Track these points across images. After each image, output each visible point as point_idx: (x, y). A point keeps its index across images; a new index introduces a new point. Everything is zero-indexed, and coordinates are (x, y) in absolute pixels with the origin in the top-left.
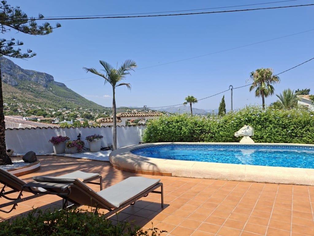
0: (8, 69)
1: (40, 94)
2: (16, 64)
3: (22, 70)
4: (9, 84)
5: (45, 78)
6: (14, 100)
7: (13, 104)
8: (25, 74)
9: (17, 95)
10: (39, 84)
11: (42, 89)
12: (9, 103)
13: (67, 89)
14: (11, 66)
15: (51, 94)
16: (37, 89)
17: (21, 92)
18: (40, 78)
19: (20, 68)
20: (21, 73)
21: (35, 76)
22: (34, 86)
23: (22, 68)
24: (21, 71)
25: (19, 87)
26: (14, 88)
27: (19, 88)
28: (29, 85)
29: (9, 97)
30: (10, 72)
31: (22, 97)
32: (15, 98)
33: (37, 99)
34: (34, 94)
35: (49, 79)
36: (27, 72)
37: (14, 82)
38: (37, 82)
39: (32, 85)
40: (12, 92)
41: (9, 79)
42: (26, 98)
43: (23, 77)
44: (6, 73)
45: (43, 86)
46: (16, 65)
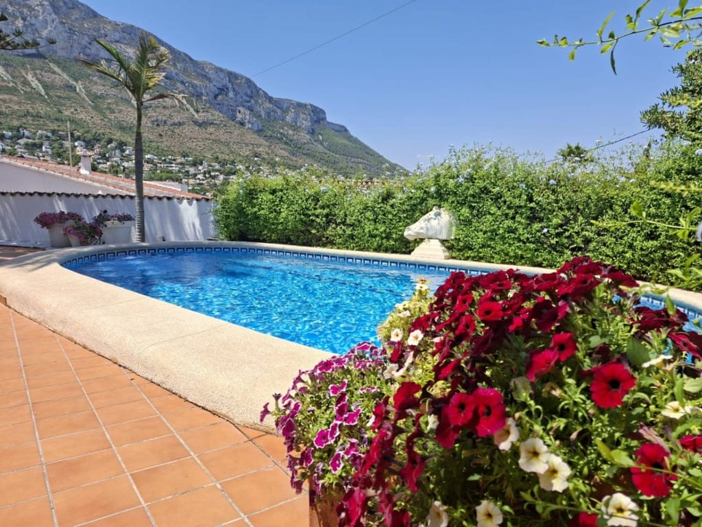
0: (247, 99)
1: (300, 148)
2: (260, 87)
3: (270, 99)
4: (249, 128)
5: (309, 114)
6: (256, 159)
7: (253, 167)
8: (275, 107)
9: (261, 149)
10: (300, 127)
11: (304, 137)
12: (247, 165)
13: (350, 138)
14: (252, 92)
15: (320, 148)
16: (295, 137)
17: (268, 144)
18: (302, 116)
19: (267, 94)
20: (268, 105)
21: (293, 111)
22: (291, 132)
23: (270, 95)
24: (268, 100)
25: (264, 134)
26: (255, 136)
27: (265, 137)
28: (281, 131)
29: (248, 153)
30: (249, 104)
31: (268, 154)
32: (257, 157)
33: (294, 158)
34: (290, 148)
35: (318, 115)
36: (277, 103)
37: (257, 124)
38: (296, 123)
39: (286, 131)
40: (253, 145)
41: (247, 117)
42: (276, 155)
43: (272, 113)
44: (243, 106)
45: (306, 132)
46: (260, 89)
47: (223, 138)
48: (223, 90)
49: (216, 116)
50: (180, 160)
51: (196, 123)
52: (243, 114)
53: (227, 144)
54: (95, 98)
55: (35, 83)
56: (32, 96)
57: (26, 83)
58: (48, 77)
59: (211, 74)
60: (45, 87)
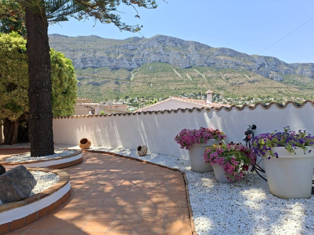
0: (274, 67)
1: (305, 86)
2: (281, 60)
3: (287, 65)
4: (275, 80)
5: (310, 68)
6: (280, 94)
7: (278, 98)
8: (289, 68)
9: (282, 89)
10: (305, 75)
11: (308, 80)
12: (275, 97)
14: (277, 63)
16: (302, 81)
17: (286, 86)
18: (305, 70)
19: (285, 63)
20: (285, 68)
21: (300, 68)
22: (299, 79)
23: (286, 63)
24: (285, 66)
25: (284, 82)
26: (279, 83)
27: (284, 83)
28: (294, 79)
29: (275, 92)
30: (276, 69)
31: (286, 91)
32: (280, 93)
33: (302, 91)
34: (299, 87)
36: (291, 66)
37: (280, 77)
38: (302, 74)
39: (297, 78)
40: (278, 88)
41: (275, 75)
42: (291, 91)
43: (288, 71)
44: (272, 71)
45: (308, 77)
46: (281, 61)
47: (262, 86)
48: (262, 65)
49: (259, 77)
50: (242, 99)
51: (249, 82)
52: (273, 74)
53: (264, 89)
54: (209, 78)
55: (189, 77)
56: (188, 82)
57: (186, 77)
58: (193, 74)
59: (256, 59)
60: (192, 78)
